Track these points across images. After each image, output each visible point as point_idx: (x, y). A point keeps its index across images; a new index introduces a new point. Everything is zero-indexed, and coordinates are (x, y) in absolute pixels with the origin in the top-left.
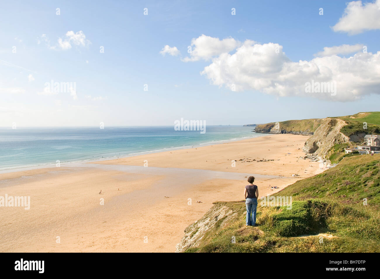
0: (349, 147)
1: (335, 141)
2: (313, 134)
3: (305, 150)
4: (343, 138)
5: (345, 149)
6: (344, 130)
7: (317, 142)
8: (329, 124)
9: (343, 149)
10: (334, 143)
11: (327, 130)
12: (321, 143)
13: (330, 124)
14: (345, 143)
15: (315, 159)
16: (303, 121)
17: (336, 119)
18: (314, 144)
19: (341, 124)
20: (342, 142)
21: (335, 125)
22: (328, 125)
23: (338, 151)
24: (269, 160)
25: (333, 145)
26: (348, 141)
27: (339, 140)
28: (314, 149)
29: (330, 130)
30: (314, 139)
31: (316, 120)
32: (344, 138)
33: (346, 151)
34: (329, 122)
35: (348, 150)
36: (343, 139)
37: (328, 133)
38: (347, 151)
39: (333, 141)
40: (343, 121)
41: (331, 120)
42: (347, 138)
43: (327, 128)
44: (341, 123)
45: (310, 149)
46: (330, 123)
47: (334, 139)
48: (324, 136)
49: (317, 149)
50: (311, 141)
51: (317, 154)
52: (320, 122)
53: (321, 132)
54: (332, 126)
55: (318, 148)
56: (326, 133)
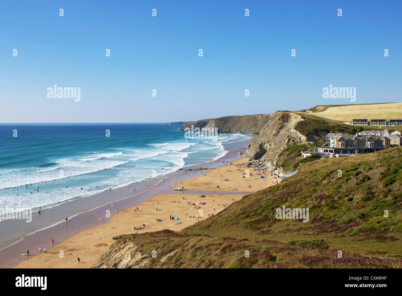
0: (306, 150)
1: (289, 142)
2: (258, 134)
3: (249, 154)
4: (299, 137)
5: (302, 152)
6: (300, 127)
7: (265, 144)
8: (279, 120)
9: (300, 151)
10: (286, 144)
11: (277, 127)
12: (270, 145)
13: (281, 119)
14: (301, 144)
15: (263, 166)
16: (245, 117)
17: (289, 113)
18: (261, 146)
19: (295, 120)
20: (298, 142)
21: (287, 121)
22: (278, 121)
23: (293, 155)
25: (286, 147)
26: (305, 142)
27: (293, 141)
28: (261, 153)
29: (281, 128)
30: (261, 140)
31: (262, 115)
32: (300, 138)
33: (303, 154)
34: (280, 117)
35: (306, 153)
36: (298, 140)
37: (279, 132)
38: (305, 155)
39: (286, 141)
40: (298, 116)
41: (283, 115)
42: (304, 138)
43: (277, 125)
44: (296, 118)
45: (255, 154)
46: (281, 118)
47: (288, 139)
48: (274, 135)
49: (264, 153)
50: (257, 143)
51: (265, 160)
52: (266, 118)
53: (268, 131)
54: (284, 121)
55: (266, 152)
56: (276, 132)
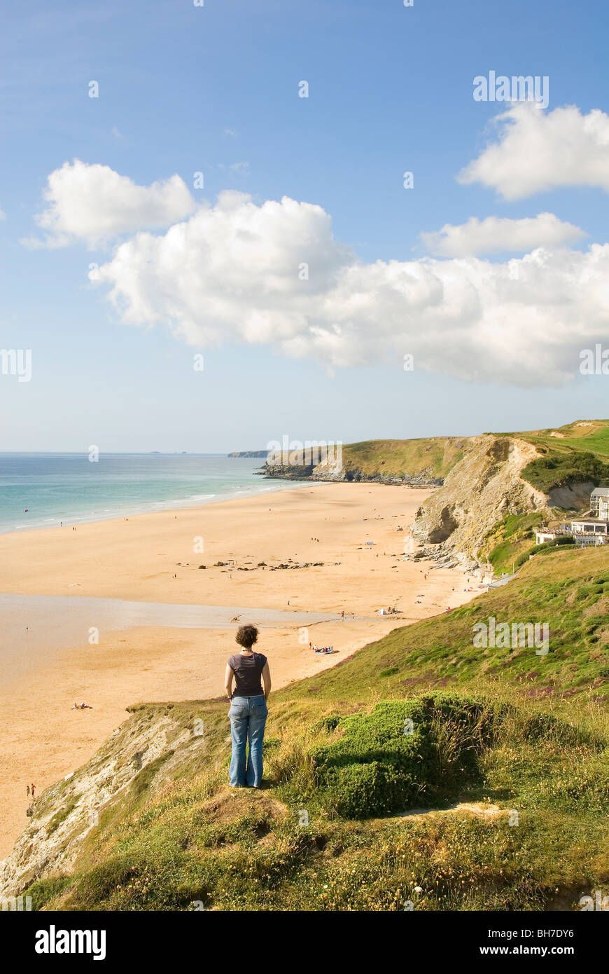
0: (546, 524)
1: (507, 506)
2: (440, 482)
3: (418, 532)
4: (530, 495)
5: (535, 530)
6: (533, 472)
7: (454, 508)
8: (488, 454)
9: (530, 529)
10: (502, 511)
11: (483, 471)
12: (466, 512)
13: (492, 453)
14: (535, 511)
15: (448, 560)
16: (413, 442)
17: (509, 438)
18: (446, 514)
19: (520, 456)
20: (527, 508)
21: (506, 458)
22: (487, 457)
23: (515, 536)
24: (307, 565)
25: (501, 518)
26: (543, 508)
27: (517, 504)
28: (444, 529)
29: (492, 472)
30: (446, 497)
31: (451, 440)
32: (532, 498)
33: (538, 535)
34: (489, 447)
35: (545, 533)
36: (529, 501)
37: (486, 482)
38: (541, 537)
39: (502, 504)
40: (529, 446)
41: (496, 443)
42: (541, 498)
43: (483, 466)
44: (524, 450)
45: (432, 531)
46: (492, 449)
47: (505, 499)
48: (475, 489)
49: (452, 530)
50: (436, 506)
51: (453, 546)
52: (462, 447)
53: (464, 477)
54: (499, 459)
55: (457, 526)
56: (481, 482)
